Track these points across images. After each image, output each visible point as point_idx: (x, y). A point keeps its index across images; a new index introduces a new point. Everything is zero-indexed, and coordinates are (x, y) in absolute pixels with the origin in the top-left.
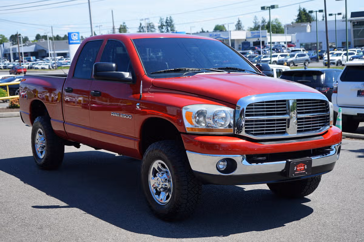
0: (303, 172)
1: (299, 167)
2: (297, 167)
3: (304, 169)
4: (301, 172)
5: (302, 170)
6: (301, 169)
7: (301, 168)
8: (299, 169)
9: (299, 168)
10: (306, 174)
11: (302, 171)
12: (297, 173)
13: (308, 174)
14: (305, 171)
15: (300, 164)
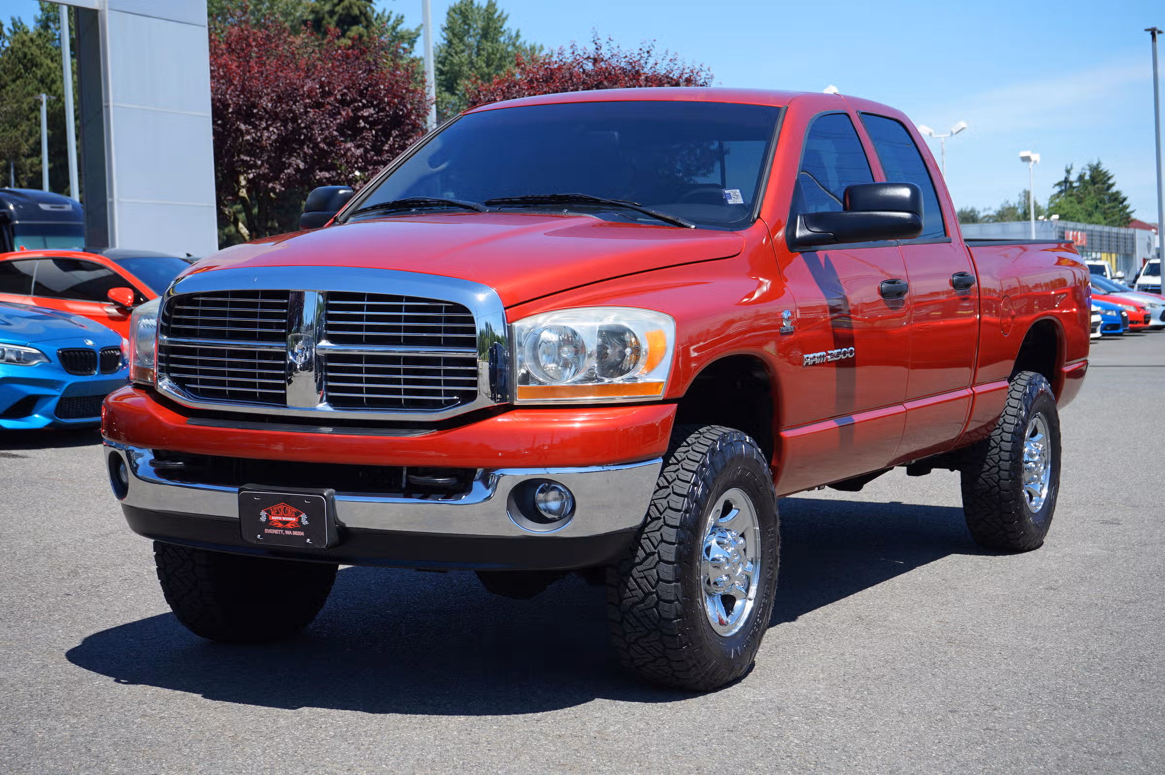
0: (295, 533)
1: (278, 514)
3: (299, 526)
4: (288, 533)
5: (289, 526)
6: (287, 522)
7: (284, 519)
8: (280, 521)
9: (280, 518)
10: (308, 544)
11: (292, 530)
12: (270, 531)
13: (317, 546)
14: (302, 534)
15: (281, 506)
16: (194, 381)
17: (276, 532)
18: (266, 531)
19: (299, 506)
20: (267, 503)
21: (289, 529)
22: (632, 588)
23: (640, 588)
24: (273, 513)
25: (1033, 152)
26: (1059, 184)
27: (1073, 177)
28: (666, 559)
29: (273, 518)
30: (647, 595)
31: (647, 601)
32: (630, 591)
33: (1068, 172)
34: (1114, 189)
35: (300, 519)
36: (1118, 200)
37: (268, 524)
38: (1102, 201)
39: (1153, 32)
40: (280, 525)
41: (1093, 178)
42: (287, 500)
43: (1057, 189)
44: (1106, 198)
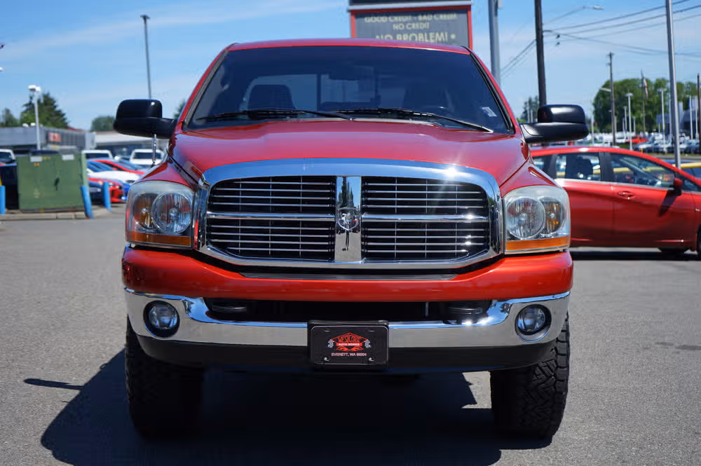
0: (358, 354)
1: (344, 341)
2: (337, 341)
3: (363, 349)
4: (351, 354)
5: (354, 349)
6: (353, 347)
7: (349, 344)
8: (346, 347)
9: (346, 344)
10: (369, 362)
11: (356, 352)
12: (337, 354)
13: (378, 363)
14: (365, 354)
15: (348, 336)
16: (236, 245)
17: (342, 354)
18: (333, 354)
19: (362, 334)
20: (336, 334)
21: (353, 352)
22: (537, 373)
23: (544, 373)
24: (340, 341)
25: (37, 86)
26: (26, 105)
27: (35, 101)
28: (561, 353)
29: (339, 345)
30: (549, 377)
31: (548, 382)
32: (536, 375)
33: (31, 98)
34: (58, 109)
35: (364, 344)
36: (60, 114)
37: (335, 349)
38: (51, 115)
39: (145, 18)
40: (346, 349)
41: (45, 101)
42: (353, 331)
43: (25, 108)
44: (53, 114)
